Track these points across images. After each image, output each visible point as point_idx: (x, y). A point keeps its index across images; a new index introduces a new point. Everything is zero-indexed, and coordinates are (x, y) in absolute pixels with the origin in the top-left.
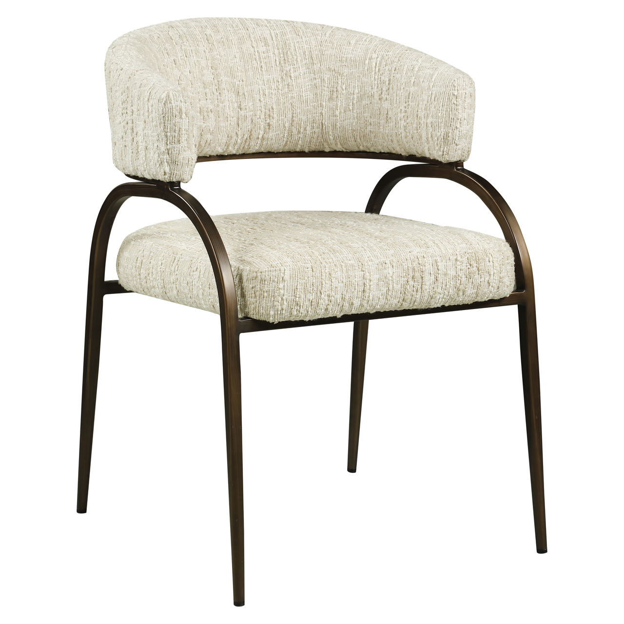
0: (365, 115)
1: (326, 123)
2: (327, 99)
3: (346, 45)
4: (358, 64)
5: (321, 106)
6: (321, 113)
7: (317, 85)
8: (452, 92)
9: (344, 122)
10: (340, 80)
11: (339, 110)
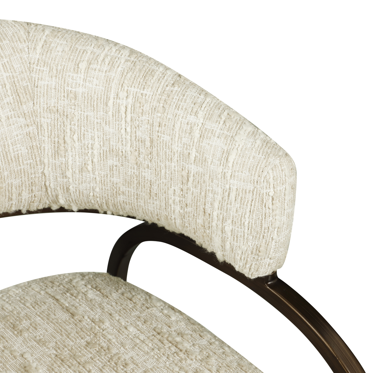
0: (115, 180)
1: (52, 185)
2: (50, 154)
3: (72, 70)
4: (95, 103)
5: (42, 163)
6: (43, 173)
7: (32, 135)
8: (265, 191)
9: (80, 186)
10: (69, 127)
11: (70, 170)
